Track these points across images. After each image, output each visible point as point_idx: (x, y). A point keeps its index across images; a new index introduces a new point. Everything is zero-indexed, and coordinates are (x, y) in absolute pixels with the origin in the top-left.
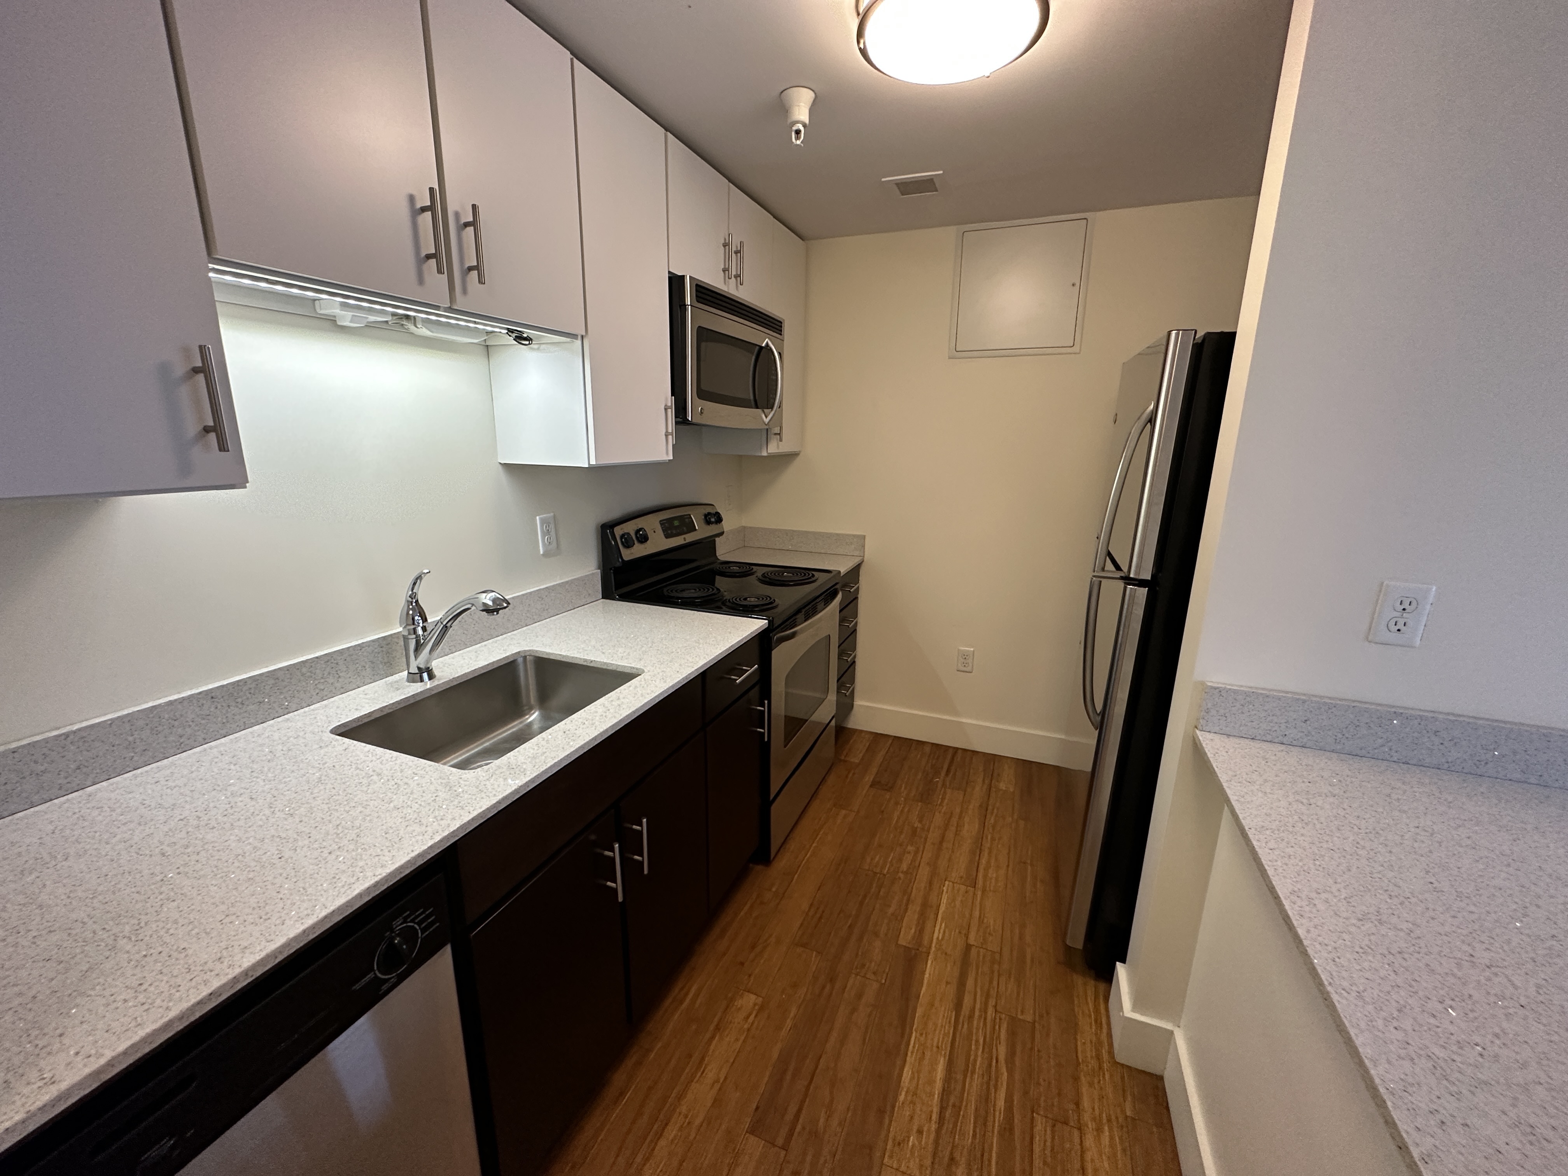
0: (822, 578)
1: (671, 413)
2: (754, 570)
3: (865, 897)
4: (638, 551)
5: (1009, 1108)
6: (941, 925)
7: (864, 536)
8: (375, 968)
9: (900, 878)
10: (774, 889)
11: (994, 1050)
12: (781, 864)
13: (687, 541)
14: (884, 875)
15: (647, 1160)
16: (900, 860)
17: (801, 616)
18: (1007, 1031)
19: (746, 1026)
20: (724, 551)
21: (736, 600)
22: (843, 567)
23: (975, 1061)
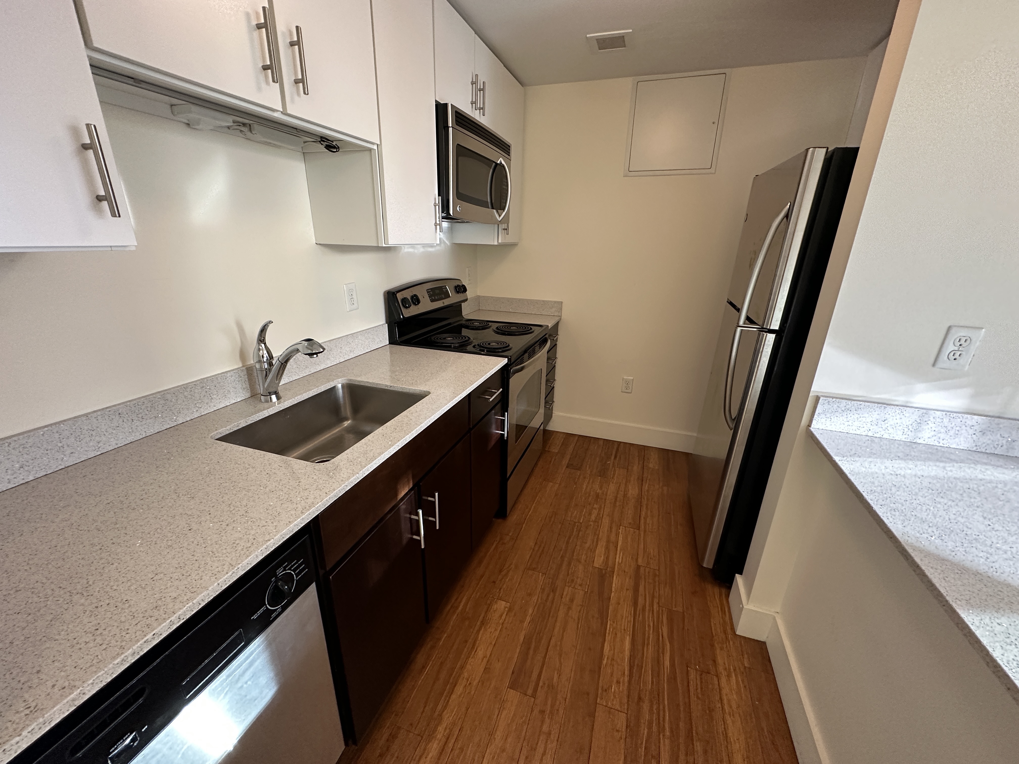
0: (537, 330)
1: (439, 209)
2: (489, 326)
3: (569, 538)
4: (413, 311)
5: (672, 665)
6: (620, 554)
7: (562, 302)
8: (267, 603)
9: (591, 525)
10: (510, 534)
11: (660, 630)
12: (513, 518)
13: (445, 304)
14: (581, 523)
15: (445, 708)
16: (590, 514)
17: (526, 355)
18: (667, 619)
19: (501, 621)
20: (468, 312)
21: (483, 344)
22: (550, 324)
23: (649, 637)
